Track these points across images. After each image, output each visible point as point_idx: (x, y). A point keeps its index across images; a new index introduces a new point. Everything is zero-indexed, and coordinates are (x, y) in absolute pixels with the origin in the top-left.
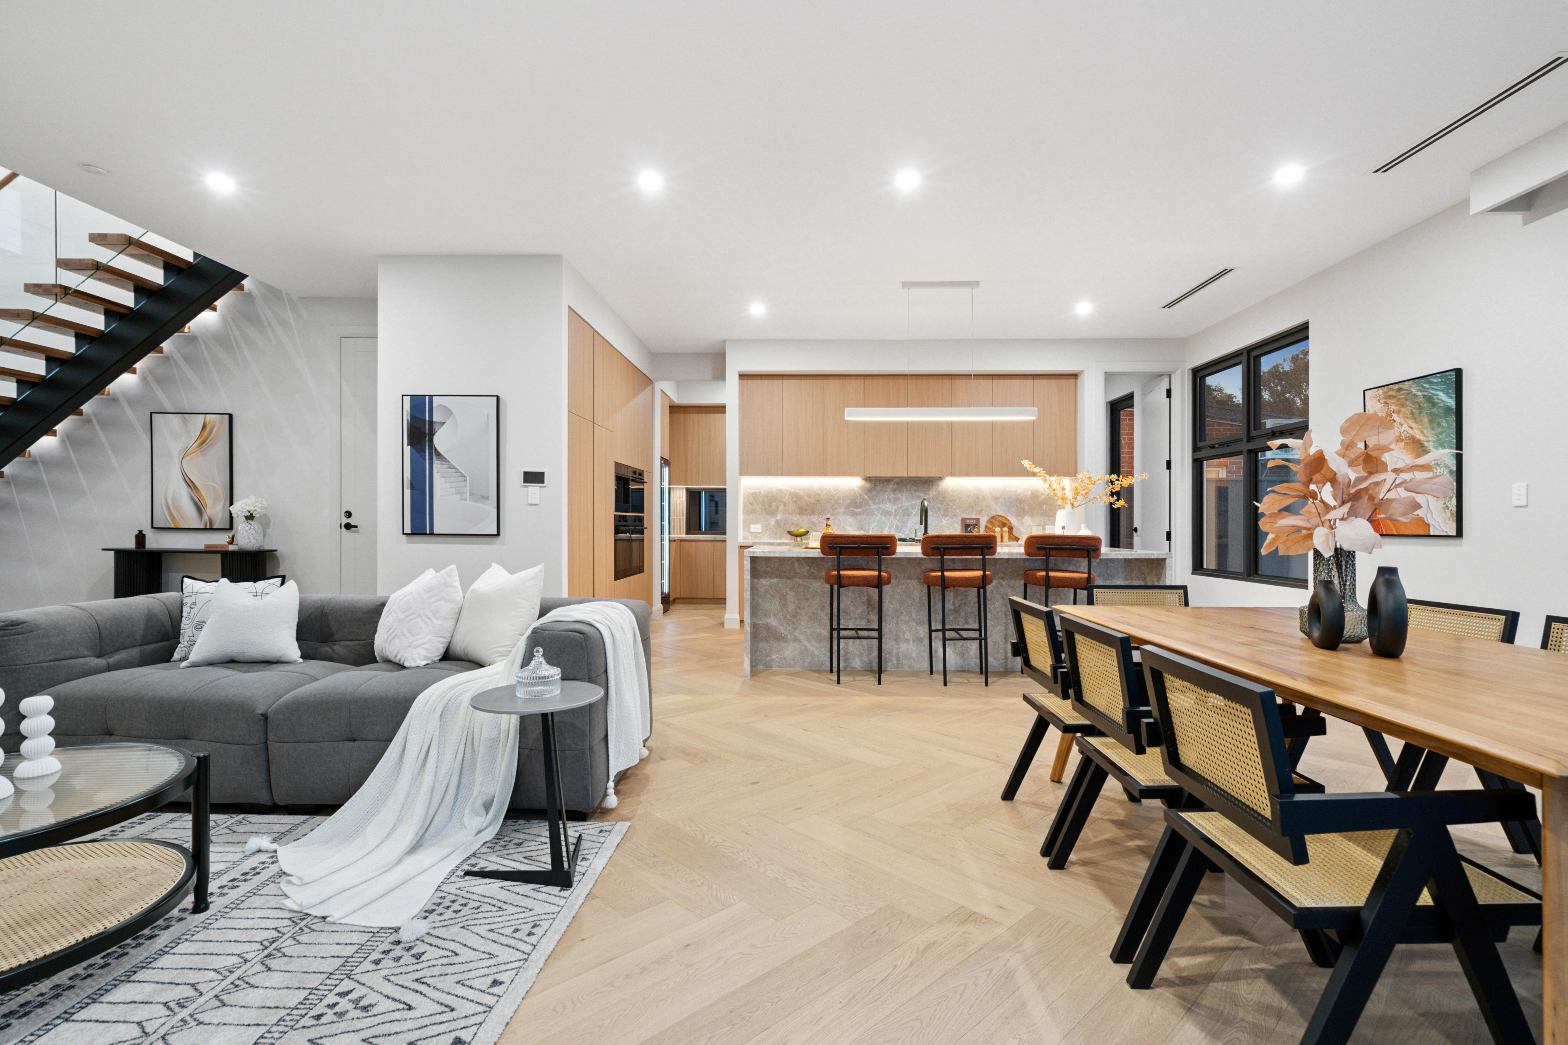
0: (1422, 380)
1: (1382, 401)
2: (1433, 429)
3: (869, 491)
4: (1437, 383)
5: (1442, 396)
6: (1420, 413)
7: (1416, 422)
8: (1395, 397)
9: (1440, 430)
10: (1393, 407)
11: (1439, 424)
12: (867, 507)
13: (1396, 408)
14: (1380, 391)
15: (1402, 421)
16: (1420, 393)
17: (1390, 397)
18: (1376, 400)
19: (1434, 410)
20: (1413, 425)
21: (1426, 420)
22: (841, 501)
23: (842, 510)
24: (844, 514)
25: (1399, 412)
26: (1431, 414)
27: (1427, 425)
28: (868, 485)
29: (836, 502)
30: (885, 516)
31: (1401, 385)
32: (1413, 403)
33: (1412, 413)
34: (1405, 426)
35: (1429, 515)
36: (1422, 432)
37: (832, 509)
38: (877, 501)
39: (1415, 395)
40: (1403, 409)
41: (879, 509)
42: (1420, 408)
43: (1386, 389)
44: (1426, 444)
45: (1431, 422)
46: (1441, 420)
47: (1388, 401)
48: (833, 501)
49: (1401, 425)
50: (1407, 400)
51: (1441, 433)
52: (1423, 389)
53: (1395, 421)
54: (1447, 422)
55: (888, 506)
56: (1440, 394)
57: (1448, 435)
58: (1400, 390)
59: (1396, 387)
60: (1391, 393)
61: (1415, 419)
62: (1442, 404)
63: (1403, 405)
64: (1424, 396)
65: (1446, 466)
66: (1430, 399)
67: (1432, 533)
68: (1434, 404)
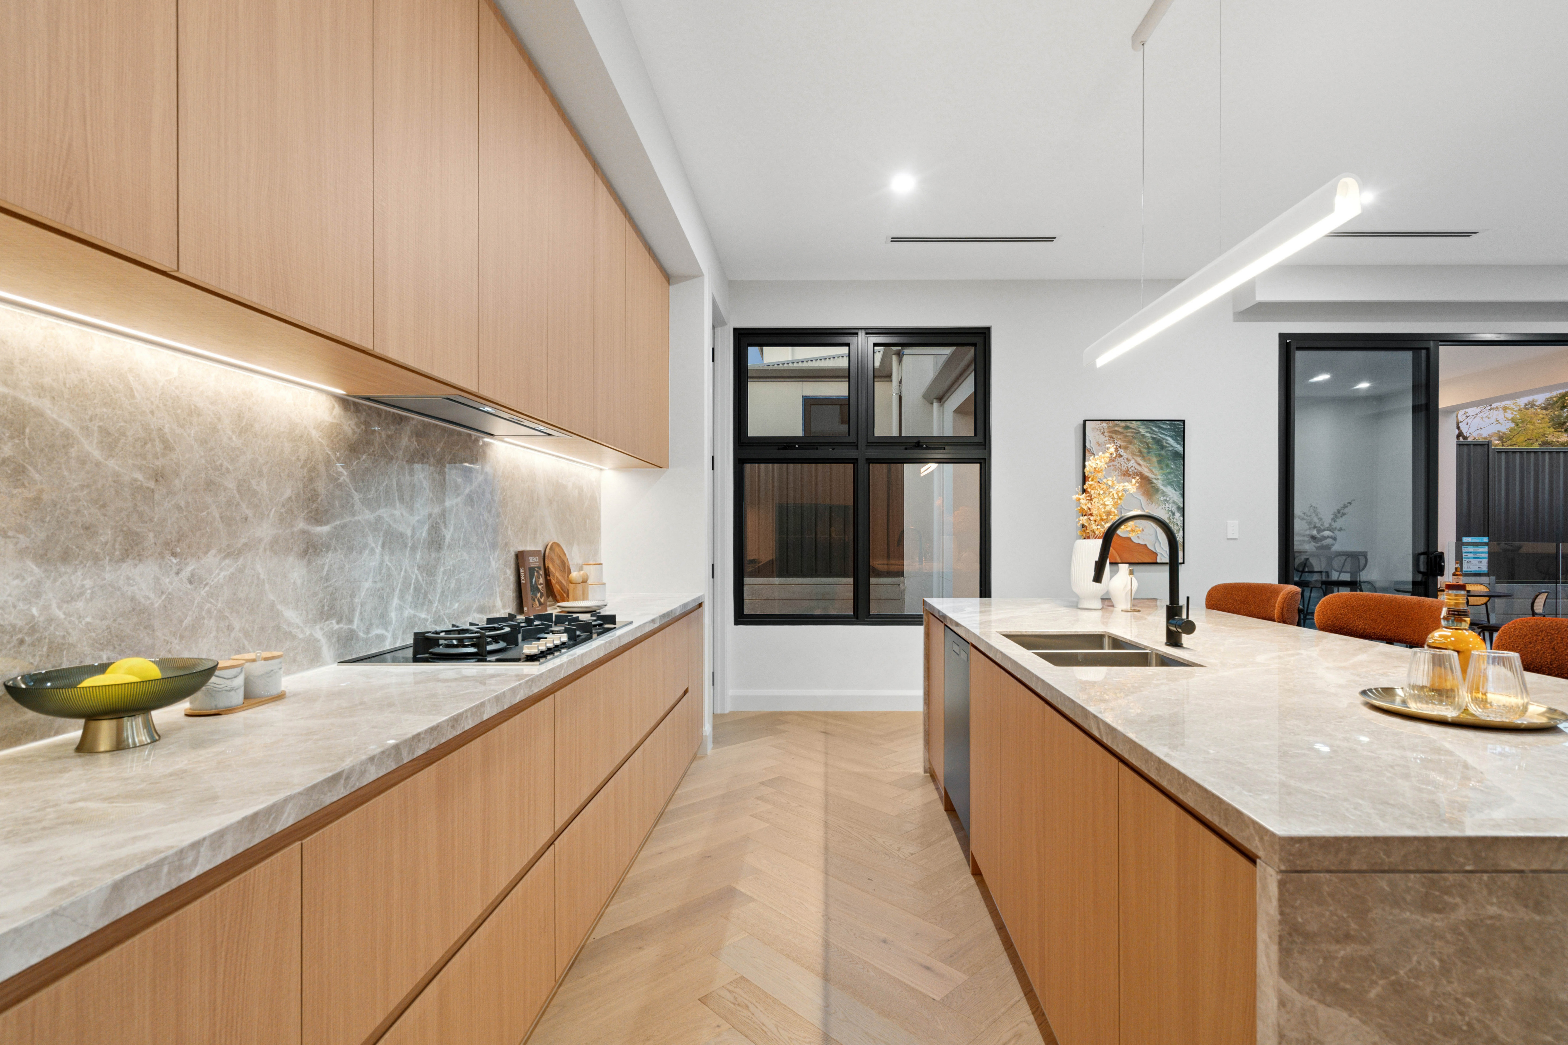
0: (1150, 424)
1: (1106, 434)
2: (1162, 469)
3: (354, 449)
4: (1165, 429)
5: (1171, 441)
6: (1149, 453)
7: (1145, 460)
8: (1121, 433)
9: (1168, 470)
10: (1119, 443)
11: (1167, 466)
12: (347, 519)
13: (1122, 444)
14: (1105, 424)
15: (1130, 457)
16: (1148, 435)
17: (1116, 432)
18: (1098, 432)
19: (1163, 452)
20: (1141, 462)
21: (1154, 459)
22: (262, 487)
23: (265, 531)
24: (277, 547)
25: (1126, 448)
26: (1160, 455)
27: (1156, 464)
28: (349, 426)
29: (244, 487)
30: (392, 553)
31: (1128, 424)
32: (1141, 442)
33: (1140, 452)
34: (1132, 463)
35: (1157, 545)
36: (1151, 471)
37: (228, 521)
38: (372, 495)
39: (1143, 435)
40: (1130, 446)
41: (376, 525)
42: (1149, 448)
43: (1111, 423)
44: (1155, 481)
45: (1159, 462)
46: (1169, 462)
47: (1114, 436)
48: (231, 485)
49: (1128, 460)
50: (1135, 438)
51: (1170, 473)
52: (1152, 432)
53: (1121, 456)
54: (1175, 464)
55: (397, 513)
56: (1169, 439)
57: (1176, 476)
58: (1127, 427)
59: (1123, 424)
60: (1117, 429)
61: (1143, 457)
62: (1170, 448)
63: (1131, 443)
64: (1153, 438)
65: (1174, 503)
66: (1158, 442)
67: (1159, 561)
68: (1163, 447)
